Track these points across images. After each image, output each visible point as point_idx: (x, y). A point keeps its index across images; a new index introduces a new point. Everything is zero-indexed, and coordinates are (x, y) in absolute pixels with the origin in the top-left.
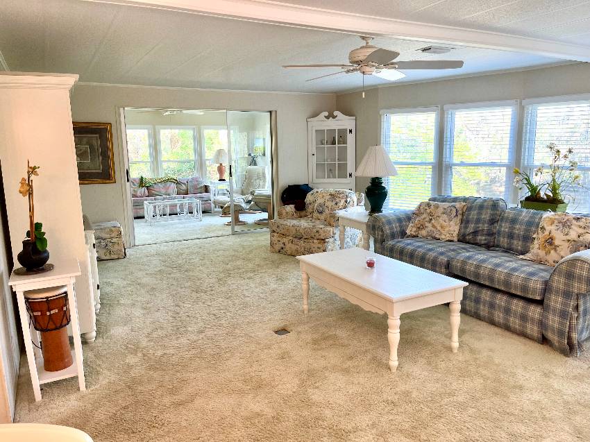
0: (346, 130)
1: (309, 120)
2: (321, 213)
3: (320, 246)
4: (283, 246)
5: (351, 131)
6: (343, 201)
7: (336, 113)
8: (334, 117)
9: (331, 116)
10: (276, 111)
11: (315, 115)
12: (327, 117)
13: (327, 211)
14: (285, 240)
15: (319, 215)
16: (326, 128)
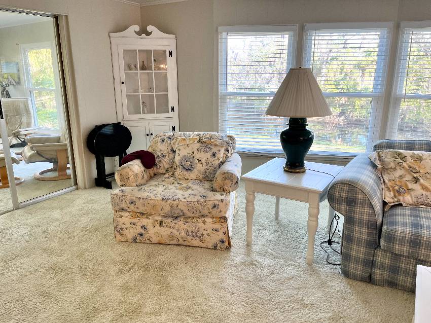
0: (165, 51)
1: (111, 34)
2: (189, 170)
3: (217, 226)
4: (142, 231)
5: (171, 54)
6: (223, 151)
7: (150, 28)
8: (148, 34)
9: (144, 32)
10: (67, 17)
11: (120, 28)
12: (139, 33)
13: (199, 165)
14: (145, 221)
15: (185, 173)
16: (137, 48)
